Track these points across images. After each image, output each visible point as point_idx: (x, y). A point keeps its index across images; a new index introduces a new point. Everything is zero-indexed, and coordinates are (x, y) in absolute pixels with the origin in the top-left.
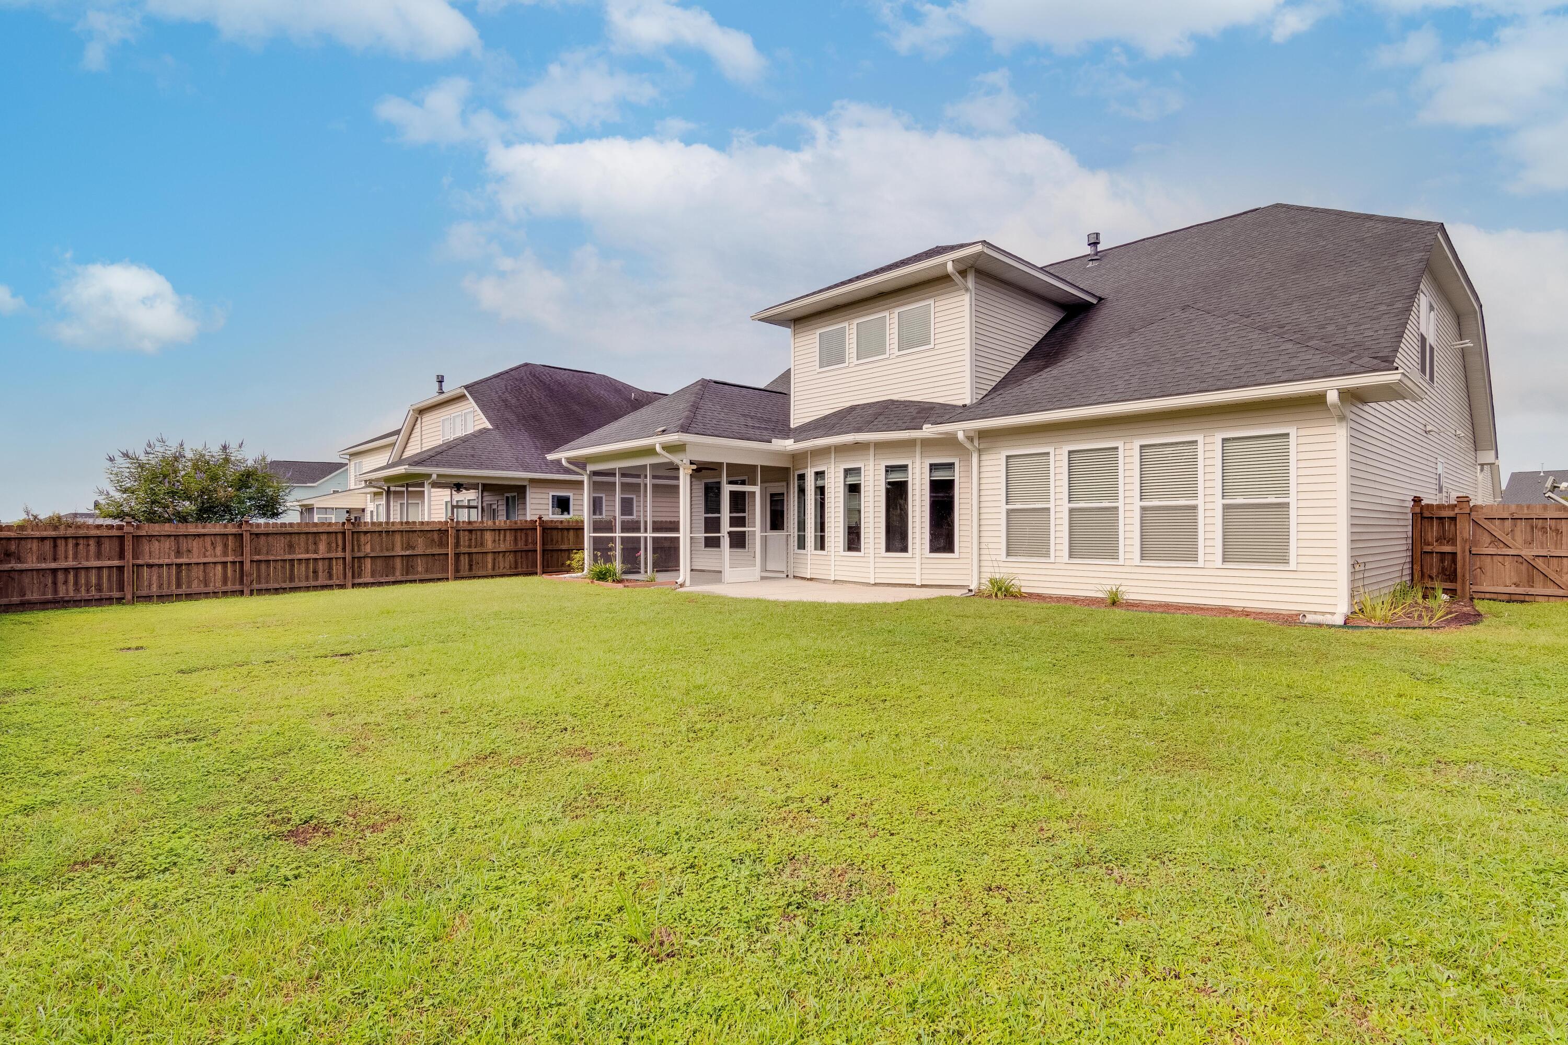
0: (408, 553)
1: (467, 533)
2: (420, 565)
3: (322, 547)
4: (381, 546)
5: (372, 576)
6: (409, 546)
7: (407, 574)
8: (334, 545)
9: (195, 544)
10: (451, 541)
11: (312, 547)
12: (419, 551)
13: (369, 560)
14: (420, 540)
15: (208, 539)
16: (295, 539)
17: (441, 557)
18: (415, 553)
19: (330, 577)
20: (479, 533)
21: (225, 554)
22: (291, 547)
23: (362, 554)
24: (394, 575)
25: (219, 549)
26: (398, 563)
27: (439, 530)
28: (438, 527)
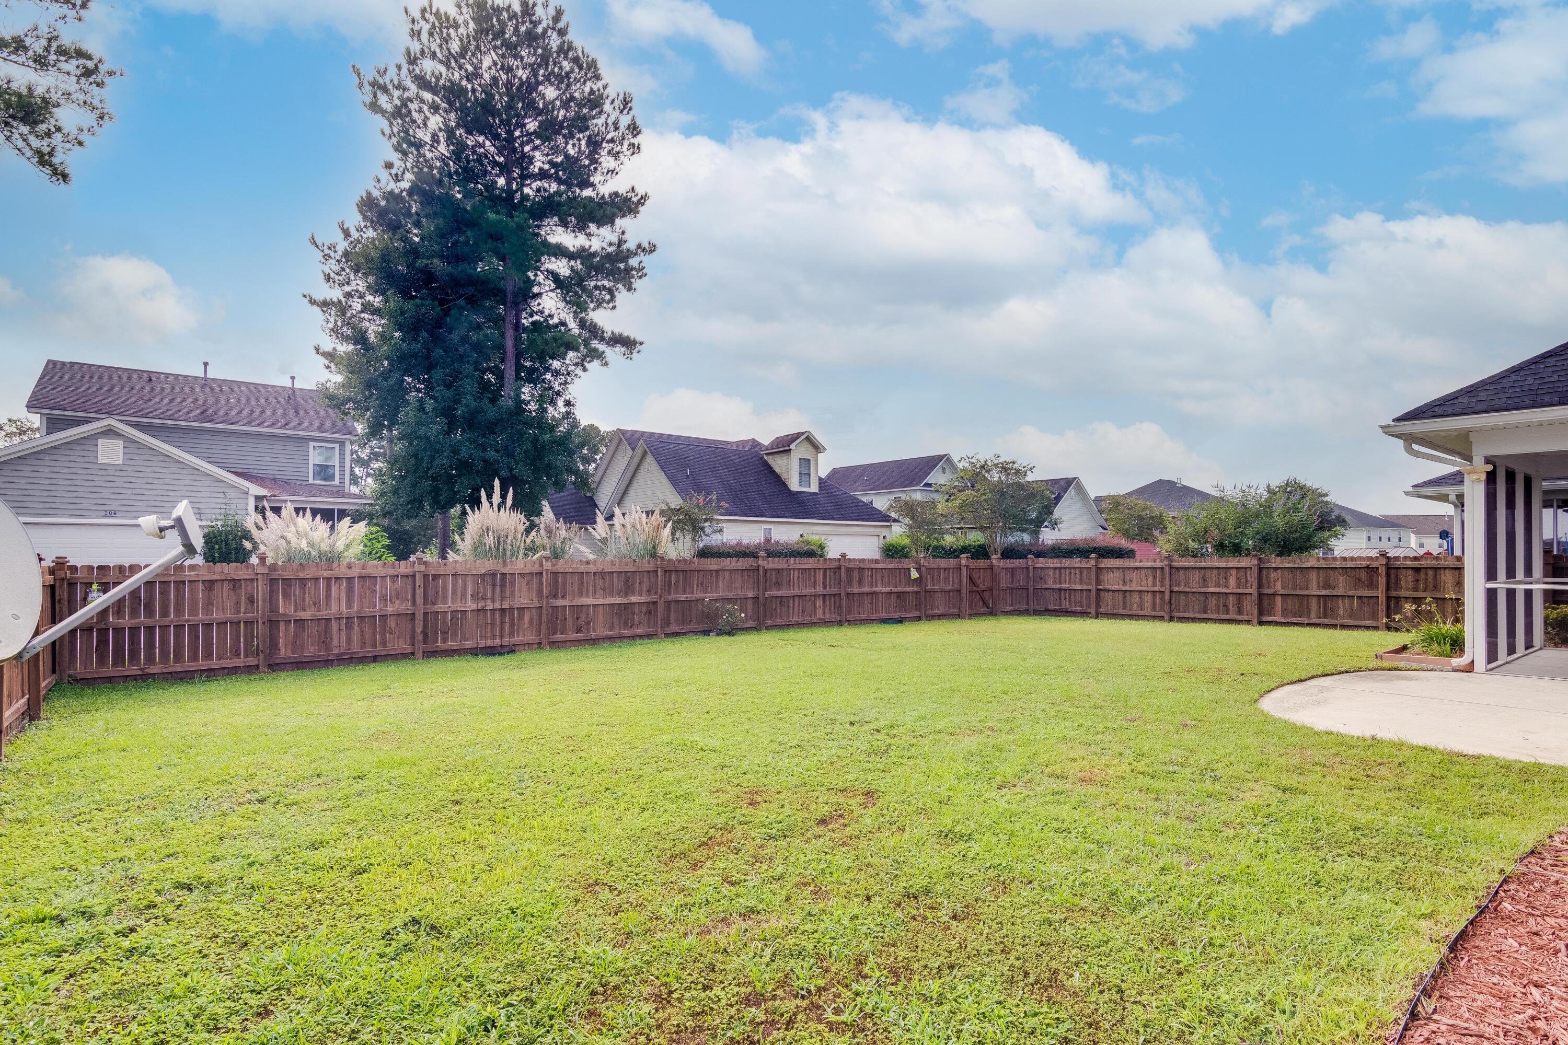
0: (1324, 592)
1: (1410, 572)
2: (1342, 607)
3: (1232, 581)
4: (1294, 584)
5: (1284, 615)
6: (1327, 586)
7: (1325, 617)
8: (1243, 580)
9: (1135, 575)
10: (1382, 581)
11: (1223, 581)
12: (1340, 592)
13: (1280, 597)
14: (1341, 579)
15: (1143, 571)
16: (1208, 574)
17: (1371, 600)
18: (1334, 593)
19: (1240, 612)
20: (1430, 573)
21: (1154, 585)
22: (1205, 581)
23: (1270, 591)
24: (1309, 616)
25: (1150, 580)
26: (1314, 603)
27: (1368, 567)
28: (1364, 564)
